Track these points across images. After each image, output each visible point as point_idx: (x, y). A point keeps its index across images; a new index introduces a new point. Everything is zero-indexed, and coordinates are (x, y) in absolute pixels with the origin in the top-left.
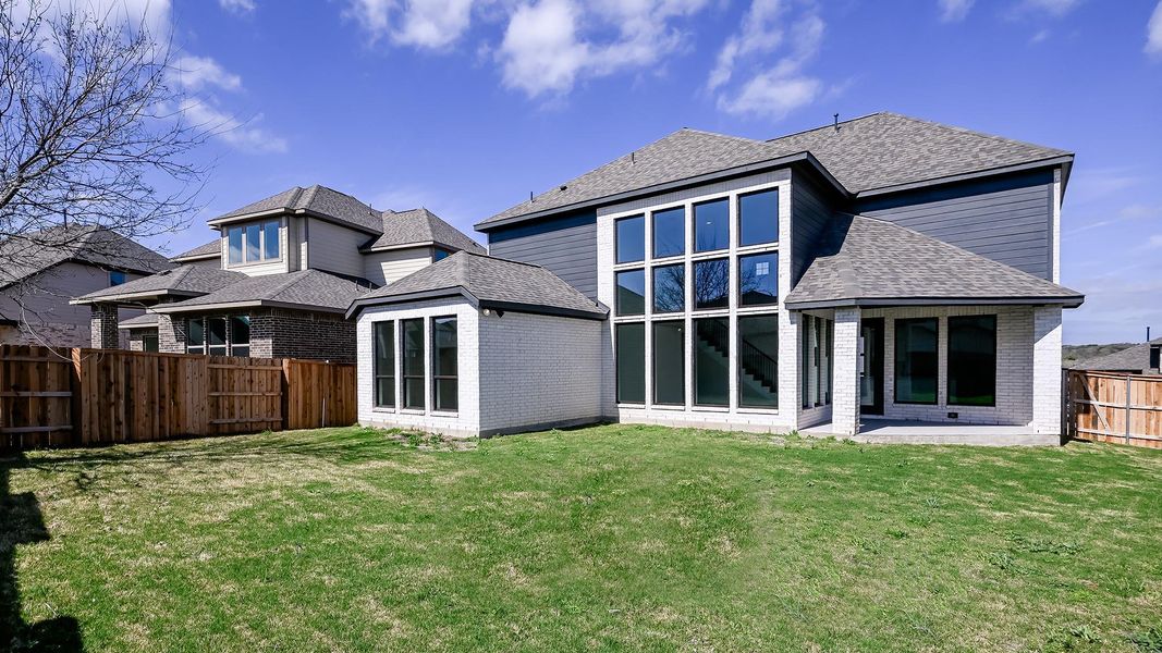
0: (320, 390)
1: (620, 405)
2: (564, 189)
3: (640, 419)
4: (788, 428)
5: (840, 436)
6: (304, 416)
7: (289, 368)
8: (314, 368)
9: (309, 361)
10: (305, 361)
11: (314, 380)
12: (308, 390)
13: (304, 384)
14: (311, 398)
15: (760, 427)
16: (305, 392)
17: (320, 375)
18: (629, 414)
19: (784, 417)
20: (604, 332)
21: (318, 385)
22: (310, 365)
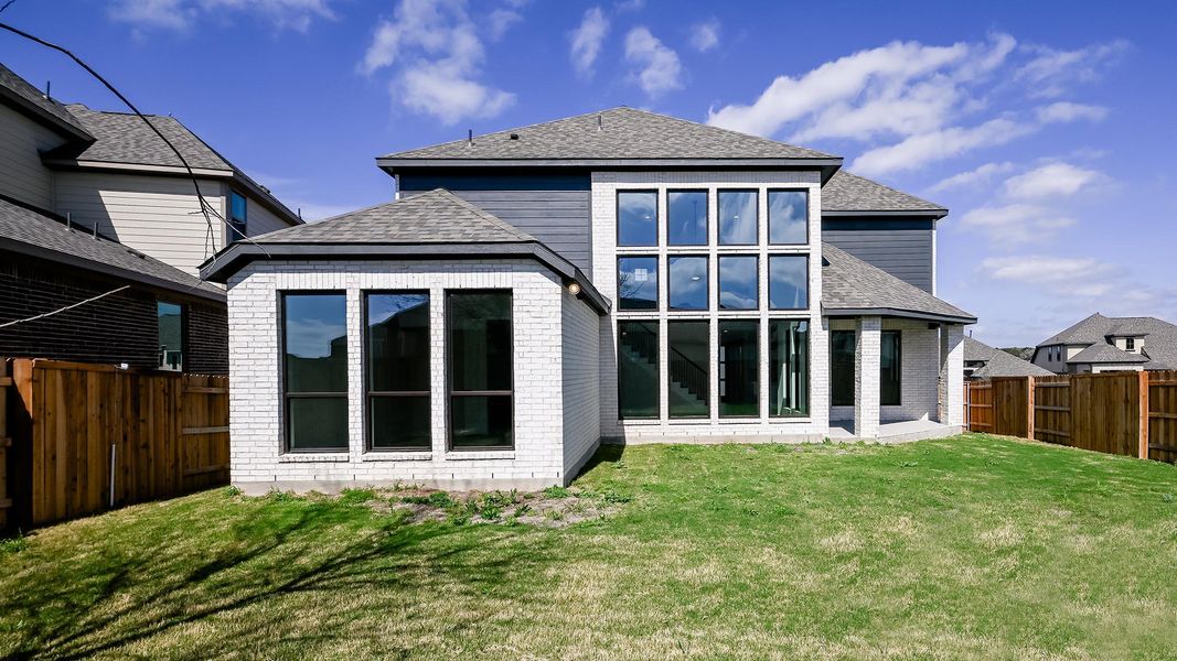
0: (105, 426)
1: (625, 422)
2: (514, 137)
3: (654, 438)
4: (821, 435)
5: (868, 439)
6: (70, 488)
7: (34, 381)
8: (92, 379)
9: (82, 366)
10: (74, 365)
11: (93, 408)
12: (76, 431)
13: (69, 415)
14: (85, 446)
15: (793, 436)
16: (71, 433)
17: (105, 396)
18: (637, 432)
19: (817, 423)
20: (604, 329)
21: (101, 417)
22: (83, 373)
